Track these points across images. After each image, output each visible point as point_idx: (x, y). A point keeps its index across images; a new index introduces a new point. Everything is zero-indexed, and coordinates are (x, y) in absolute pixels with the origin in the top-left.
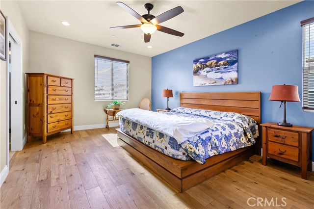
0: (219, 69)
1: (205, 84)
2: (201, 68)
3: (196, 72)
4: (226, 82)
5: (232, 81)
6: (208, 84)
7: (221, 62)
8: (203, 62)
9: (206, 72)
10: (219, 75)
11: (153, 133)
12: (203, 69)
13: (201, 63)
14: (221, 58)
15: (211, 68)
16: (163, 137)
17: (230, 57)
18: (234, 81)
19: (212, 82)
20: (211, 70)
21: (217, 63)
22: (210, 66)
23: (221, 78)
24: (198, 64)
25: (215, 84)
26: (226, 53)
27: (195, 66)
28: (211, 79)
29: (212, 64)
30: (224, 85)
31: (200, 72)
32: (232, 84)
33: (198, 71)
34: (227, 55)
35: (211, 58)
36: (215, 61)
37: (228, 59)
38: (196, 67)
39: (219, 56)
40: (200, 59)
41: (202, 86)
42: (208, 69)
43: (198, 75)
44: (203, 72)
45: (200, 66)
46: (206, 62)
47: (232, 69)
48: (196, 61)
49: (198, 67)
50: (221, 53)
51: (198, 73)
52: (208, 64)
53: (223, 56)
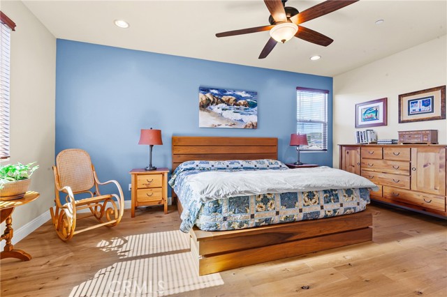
0: (238, 109)
1: (219, 125)
2: (213, 102)
3: (204, 106)
4: (246, 126)
5: (253, 125)
6: (223, 126)
7: (242, 102)
8: (216, 94)
9: (221, 109)
10: (239, 116)
11: (336, 195)
12: (217, 104)
13: (213, 95)
14: (241, 96)
15: (228, 105)
16: (352, 193)
17: (251, 98)
18: (255, 125)
19: (230, 124)
20: (228, 107)
21: (236, 100)
22: (227, 102)
23: (241, 120)
24: (208, 95)
25: (233, 127)
26: (247, 92)
27: (202, 97)
28: (228, 120)
29: (229, 100)
30: (245, 128)
31: (212, 107)
32: (253, 128)
33: (208, 105)
34: (248, 95)
35: (228, 93)
36: (234, 98)
37: (249, 100)
38: (204, 99)
39: (239, 93)
40: (212, 89)
41: (214, 127)
42: (224, 106)
43: (208, 111)
44: (216, 109)
45: (212, 99)
46: (222, 96)
47: (252, 111)
48: (205, 90)
49: (209, 99)
50: (242, 91)
51: (208, 108)
52: (224, 98)
53: (243, 94)
